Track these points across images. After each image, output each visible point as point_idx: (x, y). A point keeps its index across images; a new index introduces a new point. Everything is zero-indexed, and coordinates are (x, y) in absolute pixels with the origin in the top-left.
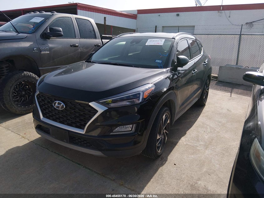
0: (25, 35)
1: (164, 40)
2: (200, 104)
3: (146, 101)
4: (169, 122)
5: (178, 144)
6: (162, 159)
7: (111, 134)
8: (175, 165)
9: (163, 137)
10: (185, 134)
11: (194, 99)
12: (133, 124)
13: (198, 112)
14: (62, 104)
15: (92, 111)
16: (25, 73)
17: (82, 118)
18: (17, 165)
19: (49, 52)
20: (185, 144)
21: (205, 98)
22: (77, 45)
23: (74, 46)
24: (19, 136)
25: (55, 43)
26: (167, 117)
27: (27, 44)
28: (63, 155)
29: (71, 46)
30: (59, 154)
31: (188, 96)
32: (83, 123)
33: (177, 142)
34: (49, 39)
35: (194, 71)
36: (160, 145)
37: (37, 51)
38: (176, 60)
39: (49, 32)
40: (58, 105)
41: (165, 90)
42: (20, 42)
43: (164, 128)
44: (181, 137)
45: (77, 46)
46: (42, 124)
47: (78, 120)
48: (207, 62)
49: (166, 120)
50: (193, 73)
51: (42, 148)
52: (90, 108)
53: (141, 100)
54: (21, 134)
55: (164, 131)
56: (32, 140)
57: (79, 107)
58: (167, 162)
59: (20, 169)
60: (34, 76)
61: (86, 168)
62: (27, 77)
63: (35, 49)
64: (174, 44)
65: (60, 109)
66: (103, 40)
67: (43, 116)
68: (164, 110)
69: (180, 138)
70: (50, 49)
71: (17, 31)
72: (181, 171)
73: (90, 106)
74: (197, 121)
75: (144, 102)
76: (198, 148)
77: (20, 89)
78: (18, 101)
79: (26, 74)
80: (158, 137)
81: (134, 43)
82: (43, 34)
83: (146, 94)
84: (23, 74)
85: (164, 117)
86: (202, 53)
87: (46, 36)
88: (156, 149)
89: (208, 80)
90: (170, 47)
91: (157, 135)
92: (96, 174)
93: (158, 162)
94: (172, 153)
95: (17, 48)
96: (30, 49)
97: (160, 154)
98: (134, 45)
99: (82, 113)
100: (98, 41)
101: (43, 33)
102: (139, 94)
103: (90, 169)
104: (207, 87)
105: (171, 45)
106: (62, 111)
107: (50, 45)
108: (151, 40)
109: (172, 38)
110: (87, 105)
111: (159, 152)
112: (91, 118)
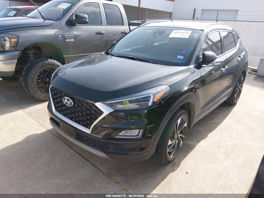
0: (51, 22)
1: (191, 31)
2: (230, 103)
3: (157, 105)
4: (186, 125)
5: (195, 148)
6: (173, 165)
7: (116, 137)
8: (187, 173)
9: (177, 142)
10: (206, 137)
11: (222, 98)
12: (140, 129)
13: (227, 112)
14: (70, 101)
15: (98, 112)
16: (49, 60)
17: (89, 117)
18: (29, 155)
19: (73, 40)
20: (203, 149)
21: (237, 96)
22: (103, 32)
23: (100, 33)
24: (38, 123)
25: (81, 31)
26: (184, 120)
27: (51, 32)
28: (74, 148)
29: (97, 33)
30: (70, 147)
31: (214, 96)
32: (89, 122)
33: (195, 146)
34: (74, 26)
35: (224, 67)
36: (172, 150)
37: (61, 39)
38: (201, 57)
39: (75, 18)
40: (67, 101)
41: (186, 88)
42: (45, 30)
43: (179, 132)
44: (201, 141)
45: (103, 34)
46: (54, 117)
47: (84, 118)
48: (242, 57)
49: (182, 123)
50: (222, 70)
51: (57, 138)
52: (96, 109)
53: (150, 104)
54: (40, 122)
55: (179, 136)
56: (49, 129)
57: (86, 105)
58: (178, 169)
59: (31, 159)
60: (58, 64)
61: (93, 165)
62: (51, 65)
63: (59, 36)
64: (202, 37)
65: (69, 106)
66: (130, 27)
67: (56, 109)
68: (179, 114)
69: (199, 142)
70: (75, 37)
71: (43, 18)
72: (193, 181)
73: (96, 106)
74: (222, 123)
75: (154, 105)
76: (217, 156)
77: (44, 76)
78: (42, 87)
79: (50, 62)
80: (170, 142)
81: (157, 35)
82: (68, 22)
83: (158, 97)
84: (47, 62)
85: (179, 121)
86: (238, 46)
87: (71, 23)
88: (166, 156)
89: (242, 76)
90: (197, 40)
91: (168, 141)
92: (102, 174)
93: (169, 168)
94: (186, 159)
95: (42, 36)
96: (55, 37)
97: (171, 160)
98: (157, 36)
99: (88, 112)
100: (125, 28)
101: (68, 20)
102: (150, 97)
103: (96, 167)
104: (241, 84)
105: (197, 39)
106: (71, 107)
107: (76, 33)
108: (176, 31)
109: (201, 30)
110: (93, 105)
111: (171, 157)
112: (97, 118)
